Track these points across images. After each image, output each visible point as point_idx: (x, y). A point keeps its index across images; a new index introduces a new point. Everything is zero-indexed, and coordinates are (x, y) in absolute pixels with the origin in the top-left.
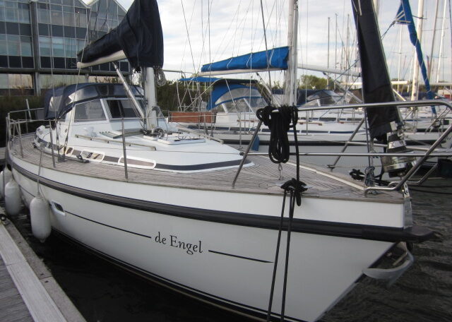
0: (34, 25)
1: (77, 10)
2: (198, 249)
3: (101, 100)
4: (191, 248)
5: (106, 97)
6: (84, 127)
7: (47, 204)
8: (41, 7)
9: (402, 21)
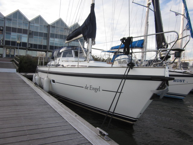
0: (49, 33)
1: (65, 29)
2: (98, 90)
3: (72, 51)
4: (96, 90)
5: (74, 50)
6: (65, 59)
7: (50, 80)
8: (52, 27)
9: (188, 29)
